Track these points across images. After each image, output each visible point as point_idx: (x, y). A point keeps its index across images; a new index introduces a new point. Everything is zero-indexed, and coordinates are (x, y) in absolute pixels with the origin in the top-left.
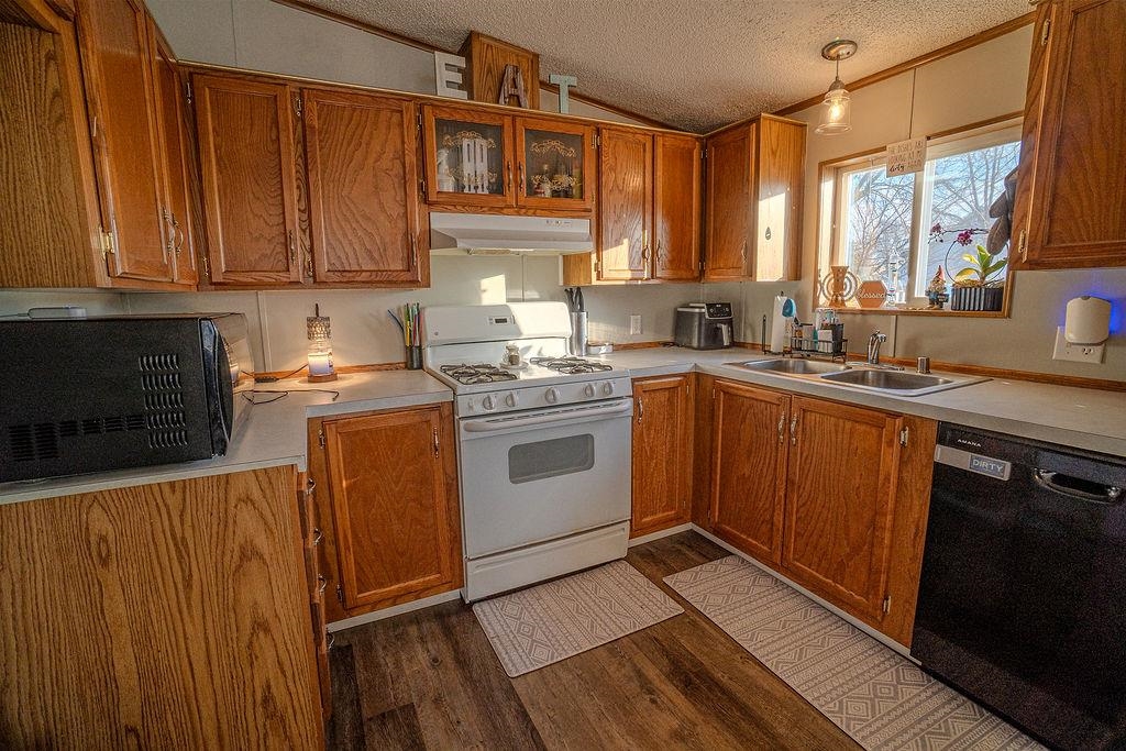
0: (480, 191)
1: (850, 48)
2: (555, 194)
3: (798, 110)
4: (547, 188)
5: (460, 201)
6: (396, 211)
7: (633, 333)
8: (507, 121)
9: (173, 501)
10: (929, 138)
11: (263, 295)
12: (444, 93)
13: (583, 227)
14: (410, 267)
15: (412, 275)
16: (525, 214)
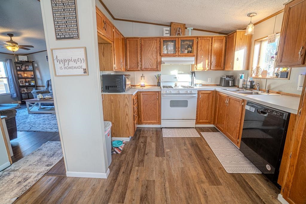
0: (171, 53)
1: (255, 14)
2: (188, 52)
4: (186, 51)
5: (167, 55)
6: (155, 57)
7: (209, 82)
8: (177, 39)
10: (277, 33)
11: (135, 72)
12: (165, 35)
13: (193, 59)
14: (157, 68)
15: (157, 69)
16: (180, 57)
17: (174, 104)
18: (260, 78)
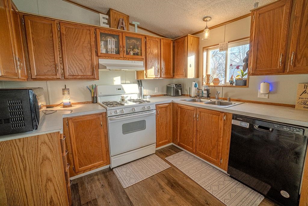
0: (113, 53)
1: (209, 19)
2: (134, 54)
3: (197, 33)
4: (132, 53)
5: (107, 56)
6: (89, 58)
7: (156, 92)
8: (120, 34)
9: (20, 144)
10: (229, 42)
11: (48, 82)
12: (102, 25)
13: (141, 63)
14: (93, 74)
15: (94, 76)
16: (126, 60)
17: (128, 128)
18: (212, 86)
